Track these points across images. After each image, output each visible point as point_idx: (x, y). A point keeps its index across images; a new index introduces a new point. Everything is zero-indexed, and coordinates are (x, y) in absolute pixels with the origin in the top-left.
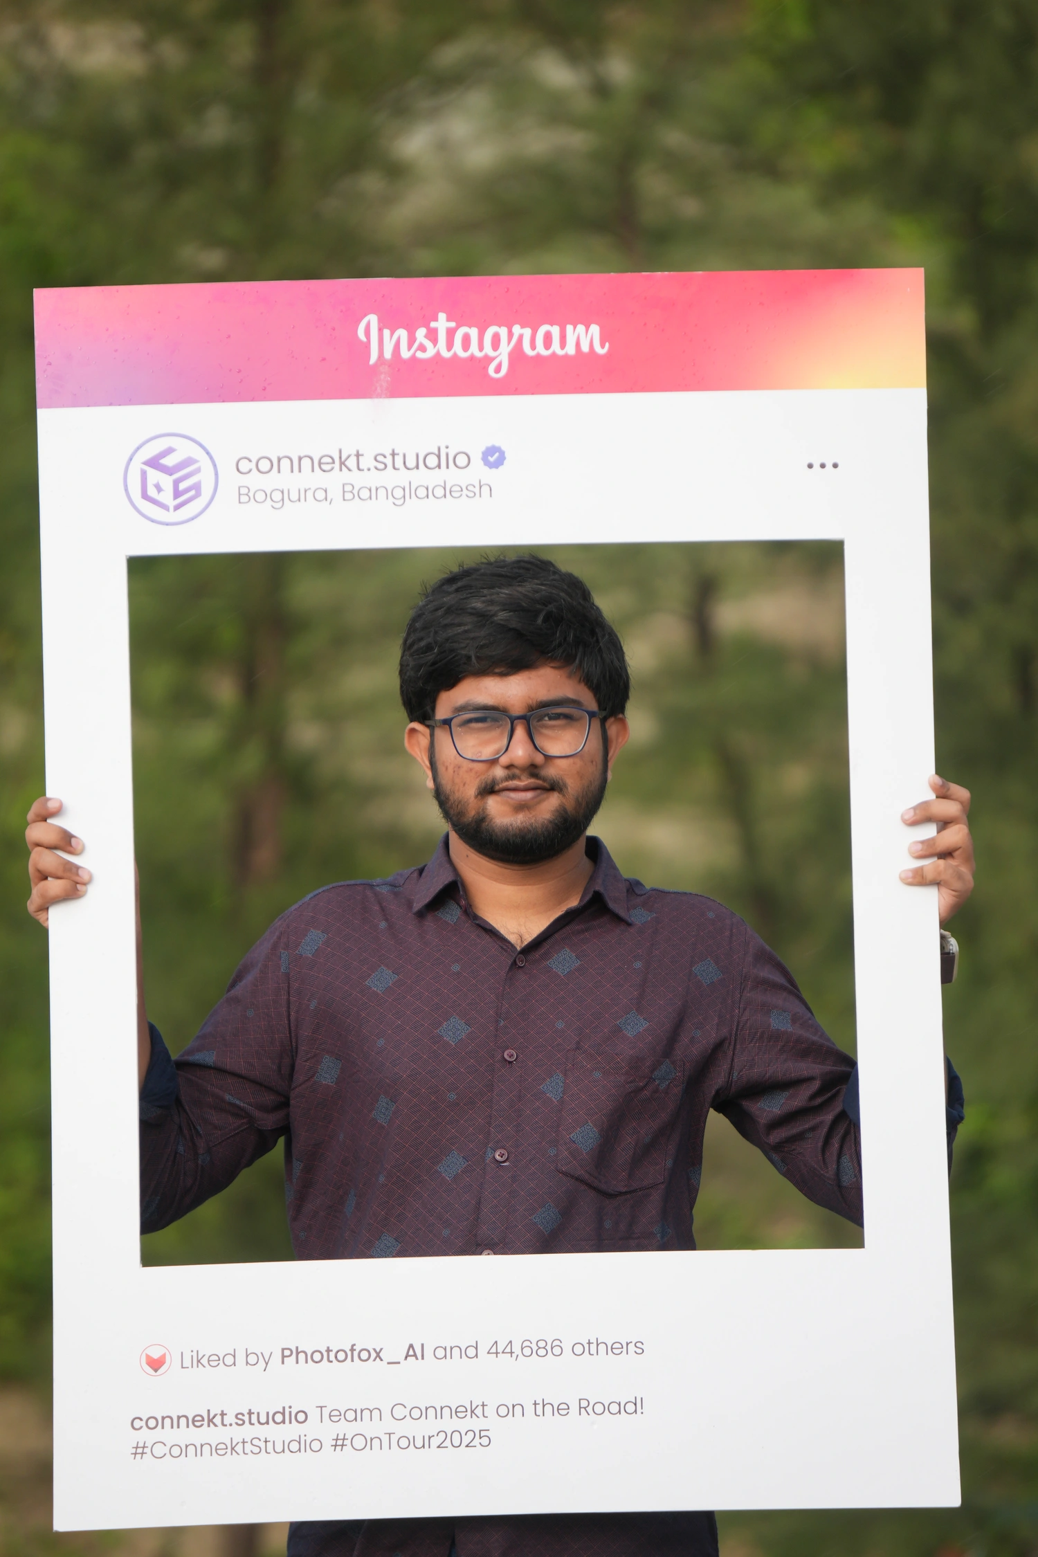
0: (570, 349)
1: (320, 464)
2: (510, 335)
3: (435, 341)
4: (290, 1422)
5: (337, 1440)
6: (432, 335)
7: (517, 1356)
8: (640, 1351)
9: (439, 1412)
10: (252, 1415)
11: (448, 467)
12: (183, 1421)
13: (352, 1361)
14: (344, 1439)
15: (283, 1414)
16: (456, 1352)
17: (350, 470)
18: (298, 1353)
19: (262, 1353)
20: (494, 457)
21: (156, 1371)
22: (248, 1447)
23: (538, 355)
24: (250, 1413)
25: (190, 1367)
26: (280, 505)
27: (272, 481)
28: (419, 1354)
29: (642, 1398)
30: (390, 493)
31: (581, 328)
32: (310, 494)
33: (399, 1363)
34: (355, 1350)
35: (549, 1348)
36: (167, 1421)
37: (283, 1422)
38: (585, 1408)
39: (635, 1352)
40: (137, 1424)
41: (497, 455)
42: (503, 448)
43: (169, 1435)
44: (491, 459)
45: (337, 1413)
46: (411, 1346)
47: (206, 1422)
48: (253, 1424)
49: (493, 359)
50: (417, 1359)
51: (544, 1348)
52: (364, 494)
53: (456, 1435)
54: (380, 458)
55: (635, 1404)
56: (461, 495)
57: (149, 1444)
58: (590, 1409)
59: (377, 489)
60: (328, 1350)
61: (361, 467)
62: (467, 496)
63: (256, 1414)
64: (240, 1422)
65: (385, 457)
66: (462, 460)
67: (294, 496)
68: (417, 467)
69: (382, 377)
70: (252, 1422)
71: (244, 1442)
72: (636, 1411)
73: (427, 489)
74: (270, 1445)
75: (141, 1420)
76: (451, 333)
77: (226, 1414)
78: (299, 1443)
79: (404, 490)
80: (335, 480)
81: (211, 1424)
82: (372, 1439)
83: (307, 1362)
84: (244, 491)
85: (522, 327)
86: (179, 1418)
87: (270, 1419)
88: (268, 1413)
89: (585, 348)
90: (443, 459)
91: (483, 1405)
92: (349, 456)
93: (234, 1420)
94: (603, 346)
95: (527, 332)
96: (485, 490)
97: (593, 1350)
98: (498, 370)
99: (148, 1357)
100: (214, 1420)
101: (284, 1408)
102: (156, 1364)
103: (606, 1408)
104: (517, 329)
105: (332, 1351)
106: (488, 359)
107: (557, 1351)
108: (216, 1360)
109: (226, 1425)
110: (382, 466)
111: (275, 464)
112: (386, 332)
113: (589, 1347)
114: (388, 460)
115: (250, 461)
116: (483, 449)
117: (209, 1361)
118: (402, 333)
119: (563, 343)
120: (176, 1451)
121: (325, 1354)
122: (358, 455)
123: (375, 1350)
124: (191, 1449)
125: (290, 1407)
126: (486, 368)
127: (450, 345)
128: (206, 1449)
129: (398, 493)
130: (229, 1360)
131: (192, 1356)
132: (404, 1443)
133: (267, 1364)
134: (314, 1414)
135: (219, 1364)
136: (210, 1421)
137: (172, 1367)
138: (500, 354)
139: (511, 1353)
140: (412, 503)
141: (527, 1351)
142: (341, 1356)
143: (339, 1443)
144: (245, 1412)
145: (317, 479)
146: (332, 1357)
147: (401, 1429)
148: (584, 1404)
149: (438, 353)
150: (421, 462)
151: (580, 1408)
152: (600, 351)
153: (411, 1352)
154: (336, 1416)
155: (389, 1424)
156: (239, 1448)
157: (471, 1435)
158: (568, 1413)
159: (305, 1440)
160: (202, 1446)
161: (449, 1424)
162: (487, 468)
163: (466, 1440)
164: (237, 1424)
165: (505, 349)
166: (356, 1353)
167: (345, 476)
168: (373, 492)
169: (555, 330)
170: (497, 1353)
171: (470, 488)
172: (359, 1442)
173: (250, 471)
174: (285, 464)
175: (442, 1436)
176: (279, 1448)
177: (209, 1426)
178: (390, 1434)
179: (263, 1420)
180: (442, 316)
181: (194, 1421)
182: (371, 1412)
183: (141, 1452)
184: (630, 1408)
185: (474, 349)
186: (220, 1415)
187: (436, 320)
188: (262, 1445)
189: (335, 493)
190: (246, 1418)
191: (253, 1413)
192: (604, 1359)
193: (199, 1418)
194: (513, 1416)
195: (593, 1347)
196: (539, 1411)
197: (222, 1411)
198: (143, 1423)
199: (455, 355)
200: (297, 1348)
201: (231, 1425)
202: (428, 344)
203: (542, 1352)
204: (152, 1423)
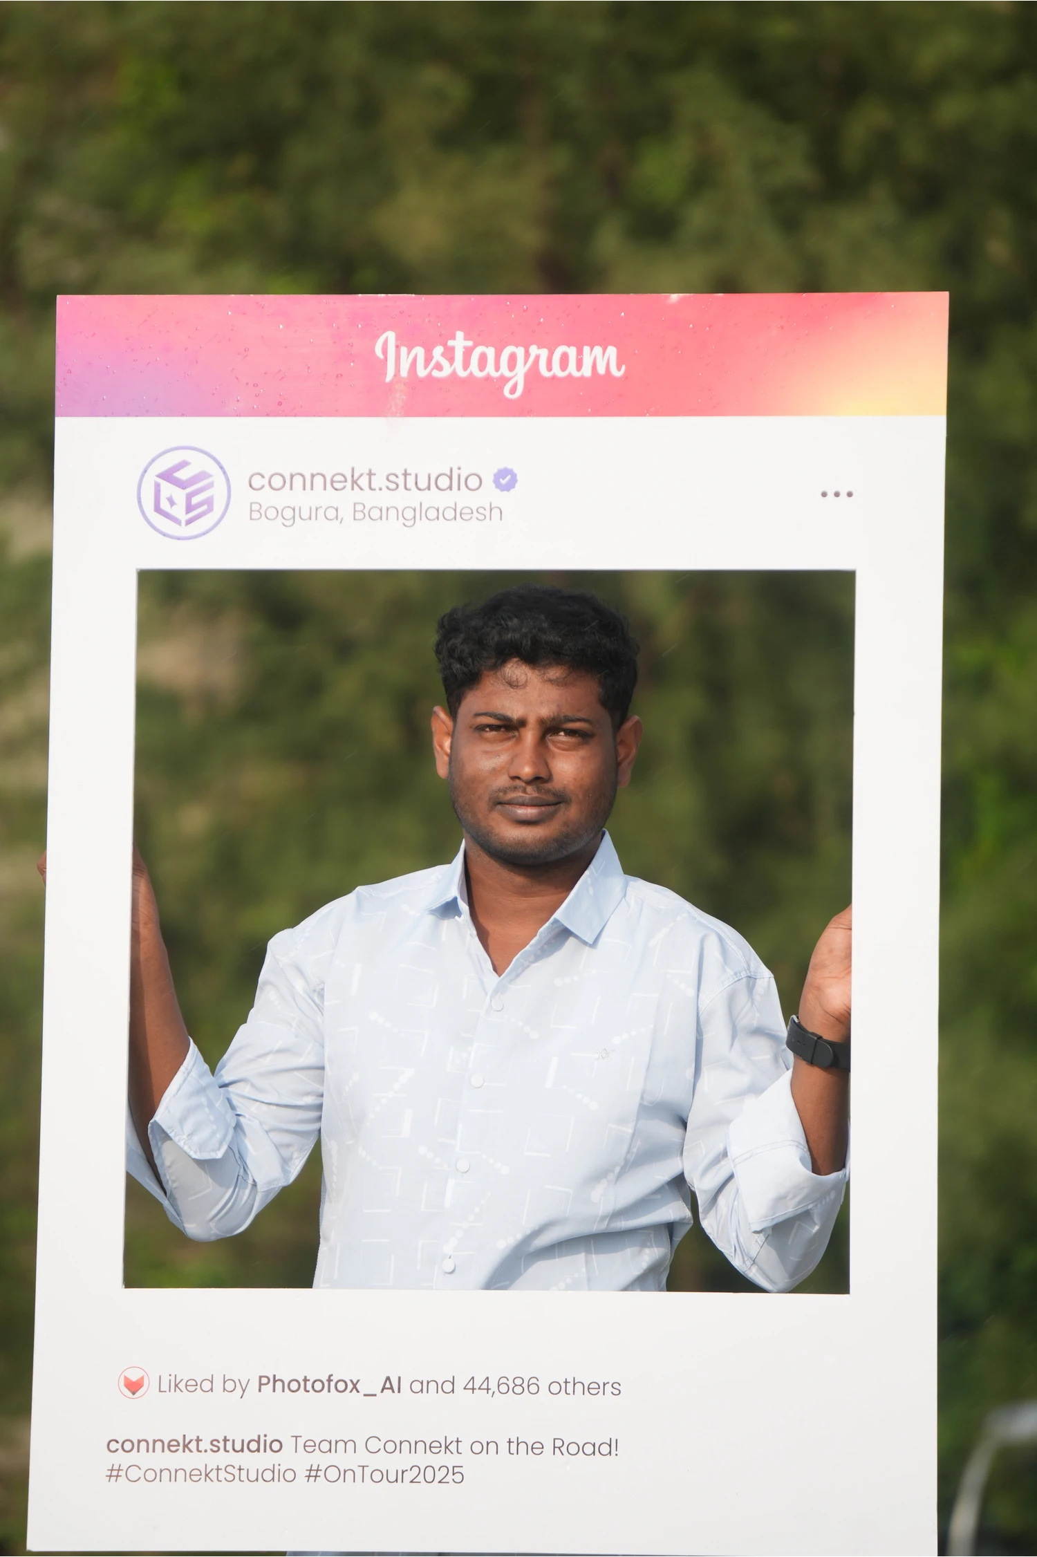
0: (587, 371)
1: (332, 483)
2: (527, 354)
3: (451, 360)
4: (265, 1451)
5: (311, 1470)
6: (449, 354)
7: (494, 1392)
8: (617, 1392)
9: (413, 1446)
10: (227, 1442)
11: (459, 489)
12: (159, 1445)
13: (329, 1391)
14: (317, 1470)
15: (258, 1442)
16: (432, 1386)
17: (361, 489)
18: (275, 1381)
19: (239, 1380)
20: (506, 480)
21: (134, 1394)
22: (222, 1474)
23: (554, 377)
24: (225, 1440)
25: (168, 1390)
26: (290, 522)
27: (284, 499)
28: (396, 1388)
29: (617, 1440)
31: (598, 350)
32: (321, 512)
33: (375, 1395)
34: (332, 1380)
35: (525, 1385)
36: (143, 1445)
37: (258, 1450)
38: (559, 1448)
39: (612, 1393)
40: (113, 1446)
41: (509, 477)
42: (515, 471)
43: (143, 1458)
44: (503, 482)
45: (311, 1443)
46: (388, 1379)
47: (181, 1448)
48: (228, 1451)
49: (508, 379)
50: (393, 1392)
51: (520, 1385)
52: (375, 513)
53: (430, 1471)
54: (392, 478)
55: (610, 1446)
56: (471, 518)
57: (124, 1467)
58: (564, 1449)
59: (388, 509)
60: (306, 1380)
61: (373, 487)
62: (477, 518)
63: (231, 1441)
64: (215, 1449)
65: (397, 477)
66: (473, 482)
67: (305, 515)
68: (429, 488)
69: (398, 395)
70: (227, 1449)
71: (218, 1469)
72: (610, 1452)
73: (438, 511)
74: (244, 1473)
75: (117, 1442)
76: (468, 352)
77: (201, 1440)
78: (273, 1472)
79: (415, 510)
80: (346, 499)
81: (186, 1449)
82: (345, 1472)
83: (283, 1391)
85: (539, 348)
86: (155, 1442)
87: (245, 1447)
88: (243, 1441)
89: (601, 370)
90: (453, 480)
91: (458, 1441)
92: (361, 475)
93: (209, 1447)
94: (619, 369)
95: (544, 353)
96: (496, 512)
97: (570, 1390)
98: (513, 391)
99: (126, 1378)
100: (189, 1446)
101: (259, 1436)
102: (134, 1387)
103: (581, 1449)
104: (534, 350)
105: (309, 1380)
106: (504, 380)
107: (533, 1389)
108: (193, 1385)
109: (201, 1451)
110: (393, 486)
111: (288, 481)
112: (404, 350)
113: (566, 1386)
114: (401, 480)
115: (263, 477)
116: (495, 471)
117: (186, 1386)
118: (419, 352)
119: (579, 365)
120: (150, 1475)
121: (302, 1384)
122: (370, 474)
123: (352, 1381)
124: (166, 1474)
125: (265, 1436)
126: (501, 388)
127: (466, 365)
128: (181, 1474)
129: (408, 514)
130: (207, 1385)
131: (170, 1380)
132: (377, 1476)
133: (244, 1391)
134: (288, 1444)
135: (196, 1389)
136: (186, 1446)
137: (149, 1390)
138: (516, 374)
139: (488, 1389)
140: (422, 524)
141: (503, 1388)
142: (318, 1386)
143: (313, 1473)
144: (221, 1439)
145: (329, 497)
146: (309, 1387)
147: (375, 1462)
148: (559, 1443)
149: (454, 373)
150: (433, 483)
151: (554, 1447)
152: (617, 373)
153: (387, 1385)
154: (310, 1446)
155: (363, 1457)
156: (213, 1475)
157: (444, 1470)
158: (542, 1452)
159: (279, 1470)
160: (176, 1471)
161: (422, 1459)
162: (498, 491)
163: (440, 1475)
164: (212, 1450)
165: (521, 370)
166: (333, 1384)
167: (356, 495)
168: (384, 513)
169: (572, 352)
171: (481, 510)
172: (333, 1473)
173: (263, 487)
174: (298, 481)
175: (416, 1470)
176: (253, 1476)
178: (363, 1467)
179: (238, 1447)
180: (460, 335)
181: (169, 1446)
182: (346, 1443)
183: (116, 1474)
184: (605, 1449)
185: (490, 369)
186: (196, 1440)
187: (454, 338)
188: (236, 1472)
189: (346, 513)
190: (221, 1445)
191: (229, 1440)
192: (580, 1398)
193: (175, 1443)
194: (487, 1453)
195: (570, 1386)
196: (514, 1449)
197: (198, 1437)
198: (119, 1446)
199: (471, 374)
200: (274, 1376)
201: (206, 1451)
202: (445, 363)
203: (518, 1390)
204: (128, 1446)
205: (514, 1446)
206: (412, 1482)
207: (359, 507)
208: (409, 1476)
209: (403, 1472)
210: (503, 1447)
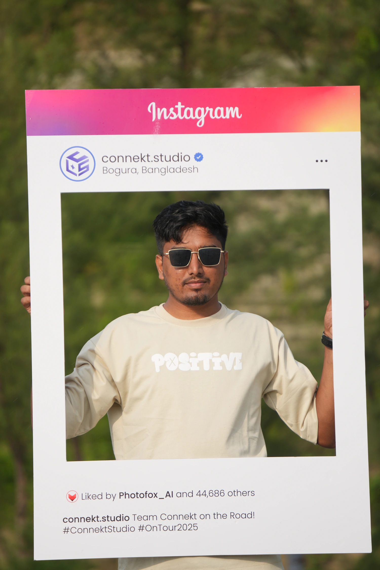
0: (228, 116)
1: (133, 159)
2: (205, 111)
3: (177, 113)
4: (123, 520)
5: (140, 527)
6: (176, 111)
7: (208, 496)
8: (253, 495)
9: (178, 517)
10: (109, 518)
11: (181, 161)
12: (83, 519)
13: (146, 497)
14: (143, 527)
15: (120, 517)
16: (185, 494)
17: (145, 161)
18: (126, 494)
19: (112, 494)
20: (199, 157)
21: (72, 500)
22: (107, 529)
23: (215, 118)
24: (108, 517)
25: (85, 499)
26: (118, 174)
27: (116, 165)
28: (171, 495)
29: (254, 512)
30: (160, 170)
31: (231, 108)
32: (130, 170)
33: (163, 498)
34: (147, 493)
35: (219, 493)
36: (77, 519)
37: (120, 520)
38: (233, 516)
39: (251, 495)
40: (65, 520)
41: (200, 156)
42: (202, 154)
43: (77, 524)
44: (198, 158)
45: (140, 517)
46: (168, 492)
47: (91, 520)
48: (109, 521)
49: (198, 120)
50: (170, 497)
51: (217, 493)
52: (150, 170)
53: (185, 526)
54: (156, 157)
55: (251, 515)
56: (186, 172)
57: (70, 528)
58: (234, 516)
59: (155, 169)
60: (137, 494)
61: (149, 160)
62: (189, 172)
63: (110, 517)
64: (104, 520)
65: (158, 157)
66: (187, 158)
67: (124, 171)
68: (170, 161)
69: (157, 126)
70: (109, 520)
71: (105, 528)
72: (251, 517)
73: (174, 169)
74: (115, 529)
75: (67, 519)
76: (183, 110)
77: (99, 517)
78: (126, 528)
79: (165, 169)
80: (139, 165)
81: (93, 521)
82: (153, 527)
83: (129, 498)
84: (105, 169)
85: (209, 108)
86: (81, 518)
87: (115, 519)
88: (114, 517)
89: (233, 116)
90: (179, 158)
91: (195, 515)
92: (144, 156)
93: (102, 519)
94: (240, 115)
95: (211, 110)
97: (236, 494)
98: (200, 124)
99: (69, 495)
100: (94, 519)
101: (120, 515)
102: (72, 498)
103: (241, 516)
104: (207, 109)
105: (138, 494)
106: (197, 120)
107: (222, 494)
108: (95, 497)
109: (99, 521)
110: (157, 160)
111: (117, 159)
112: (159, 109)
113: (234, 493)
114: (159, 158)
115: (107, 157)
116: (195, 154)
117: (92, 497)
118: (165, 110)
119: (225, 115)
120: (80, 531)
121: (136, 495)
122: (148, 156)
123: (154, 493)
124: (86, 530)
125: (123, 515)
126: (196, 123)
127: (182, 115)
128: (91, 530)
129: (163, 170)
130: (100, 497)
131: (86, 495)
132: (165, 528)
133: (114, 498)
134: (132, 517)
135: (96, 498)
136: (93, 519)
137: (78, 499)
138: (201, 118)
139: (205, 495)
140: (168, 174)
141: (211, 494)
142: (142, 496)
143: (141, 528)
144: (106, 516)
145: (133, 165)
146: (138, 496)
147: (164, 523)
148: (232, 514)
149: (178, 117)
150: (171, 159)
151: (231, 516)
152: (239, 117)
153: (168, 494)
154: (140, 518)
155: (160, 521)
156: (104, 530)
157: (190, 526)
158: (226, 518)
159: (128, 527)
160: (90, 529)
161: (182, 521)
162: (196, 161)
163: (189, 528)
164: (103, 521)
165: (203, 116)
166: (147, 495)
167: (143, 164)
168: (153, 170)
169: (222, 109)
170: (200, 495)
171: (190, 169)
172: (149, 528)
173: (107, 161)
174: (121, 159)
175: (180, 526)
176: (119, 530)
177: (92, 521)
178: (160, 525)
179: (113, 519)
180: (179, 103)
181: (87, 520)
182: (153, 517)
183: (67, 531)
184: (249, 516)
185: (191, 116)
186: (97, 517)
187: (177, 105)
188: (112, 529)
189: (139, 170)
190: (106, 519)
191: (109, 517)
192: (239, 497)
193: (89, 518)
194: (206, 519)
195: (236, 493)
196: (216, 517)
197: (97, 516)
198: (68, 520)
199: (184, 118)
200: (125, 492)
201: (101, 521)
202: (174, 114)
203: (216, 495)
204: (71, 520)
205: (216, 516)
206: (178, 530)
207: (144, 168)
208: (177, 528)
209: (175, 527)
210: (212, 516)
